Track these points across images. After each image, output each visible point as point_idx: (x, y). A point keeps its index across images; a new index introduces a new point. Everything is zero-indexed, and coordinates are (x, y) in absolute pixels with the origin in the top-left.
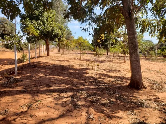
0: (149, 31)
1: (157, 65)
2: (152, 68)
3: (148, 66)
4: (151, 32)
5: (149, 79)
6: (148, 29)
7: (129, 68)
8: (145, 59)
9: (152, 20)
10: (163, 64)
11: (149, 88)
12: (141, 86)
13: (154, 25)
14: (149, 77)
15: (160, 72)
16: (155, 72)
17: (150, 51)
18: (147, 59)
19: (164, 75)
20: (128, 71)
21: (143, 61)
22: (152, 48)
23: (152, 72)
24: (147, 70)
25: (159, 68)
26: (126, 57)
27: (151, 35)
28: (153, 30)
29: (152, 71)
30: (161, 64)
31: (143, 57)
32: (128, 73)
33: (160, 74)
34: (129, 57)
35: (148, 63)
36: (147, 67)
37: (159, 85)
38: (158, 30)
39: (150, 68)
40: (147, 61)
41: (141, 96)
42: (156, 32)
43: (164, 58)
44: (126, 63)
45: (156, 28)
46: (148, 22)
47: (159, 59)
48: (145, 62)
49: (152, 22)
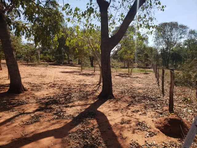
0: (25, 34)
1: (39, 70)
2: (34, 73)
3: (29, 71)
4: (27, 36)
5: (30, 83)
6: (23, 33)
7: (8, 76)
8: (27, 65)
9: (26, 24)
10: (45, 68)
11: (29, 90)
12: (22, 89)
13: (29, 28)
14: (30, 81)
15: (42, 76)
16: (37, 77)
17: (32, 55)
18: (29, 65)
19: (45, 78)
20: (6, 78)
21: (25, 67)
22: (33, 52)
23: (34, 77)
24: (28, 76)
25: (41, 72)
26: (2, 63)
27: (27, 38)
28: (28, 33)
29: (34, 75)
30: (43, 69)
31: (24, 63)
32: (6, 80)
33: (41, 78)
34: (5, 63)
35: (30, 69)
36: (29, 73)
37: (39, 86)
38: (33, 34)
39: (32, 74)
40: (29, 67)
41: (22, 97)
42: (31, 37)
43: (47, 63)
44: (3, 70)
45: (31, 32)
46: (23, 25)
47: (42, 64)
48: (26, 68)
49: (27, 25)
